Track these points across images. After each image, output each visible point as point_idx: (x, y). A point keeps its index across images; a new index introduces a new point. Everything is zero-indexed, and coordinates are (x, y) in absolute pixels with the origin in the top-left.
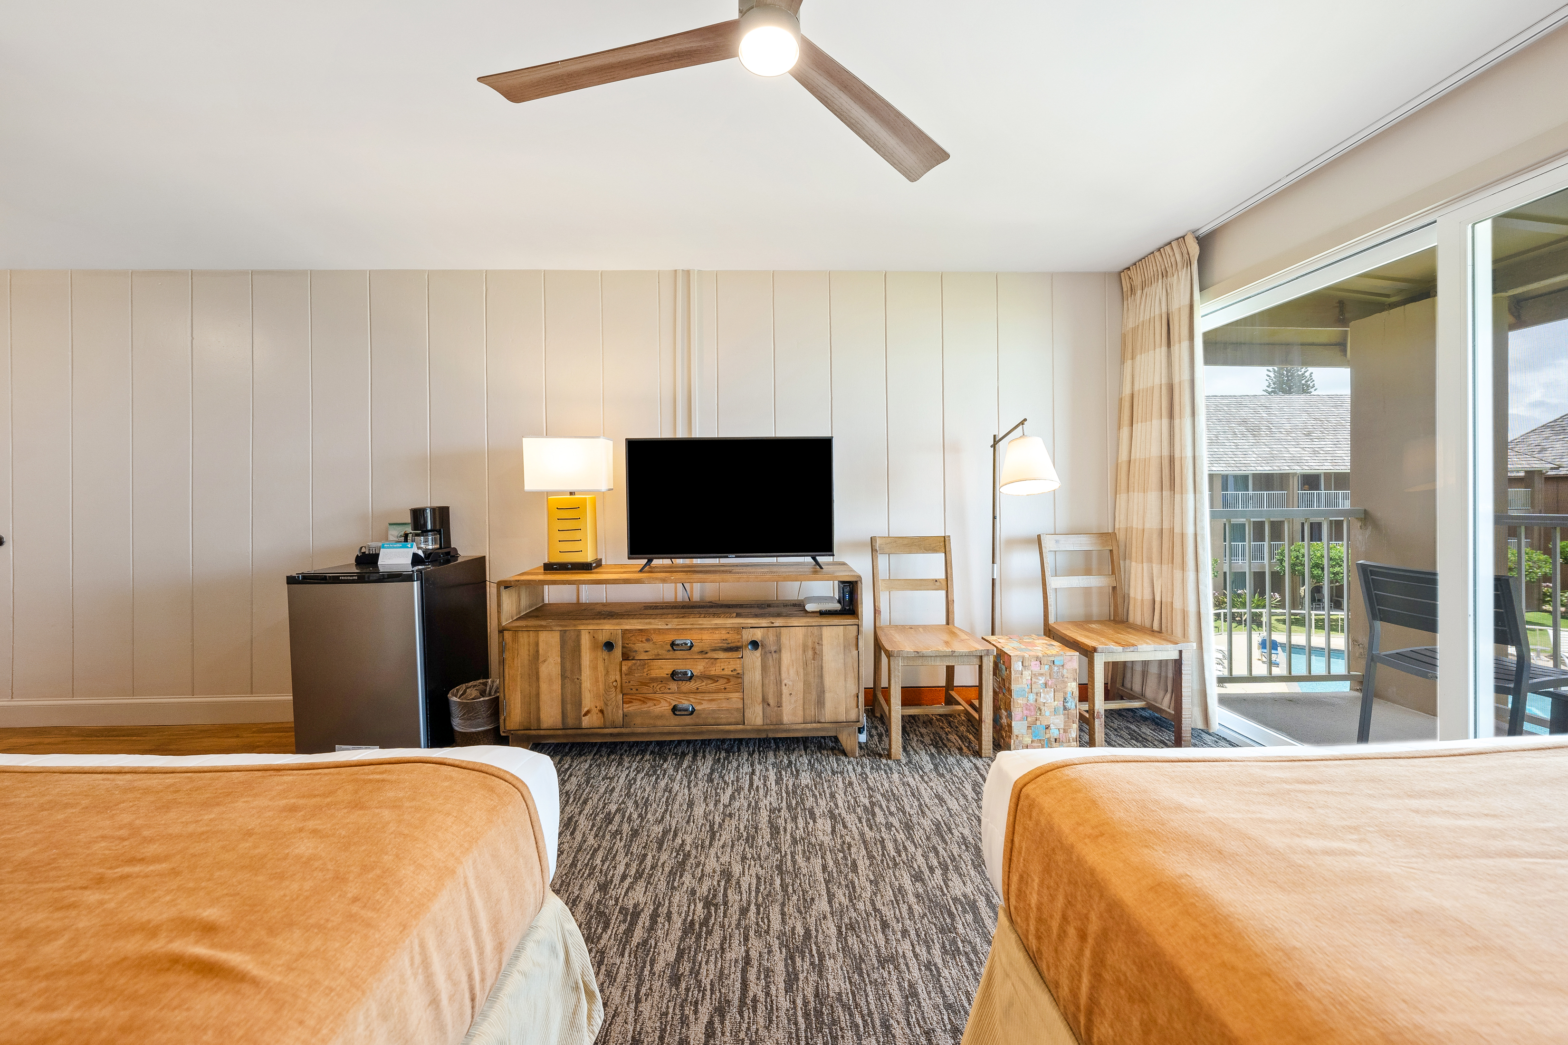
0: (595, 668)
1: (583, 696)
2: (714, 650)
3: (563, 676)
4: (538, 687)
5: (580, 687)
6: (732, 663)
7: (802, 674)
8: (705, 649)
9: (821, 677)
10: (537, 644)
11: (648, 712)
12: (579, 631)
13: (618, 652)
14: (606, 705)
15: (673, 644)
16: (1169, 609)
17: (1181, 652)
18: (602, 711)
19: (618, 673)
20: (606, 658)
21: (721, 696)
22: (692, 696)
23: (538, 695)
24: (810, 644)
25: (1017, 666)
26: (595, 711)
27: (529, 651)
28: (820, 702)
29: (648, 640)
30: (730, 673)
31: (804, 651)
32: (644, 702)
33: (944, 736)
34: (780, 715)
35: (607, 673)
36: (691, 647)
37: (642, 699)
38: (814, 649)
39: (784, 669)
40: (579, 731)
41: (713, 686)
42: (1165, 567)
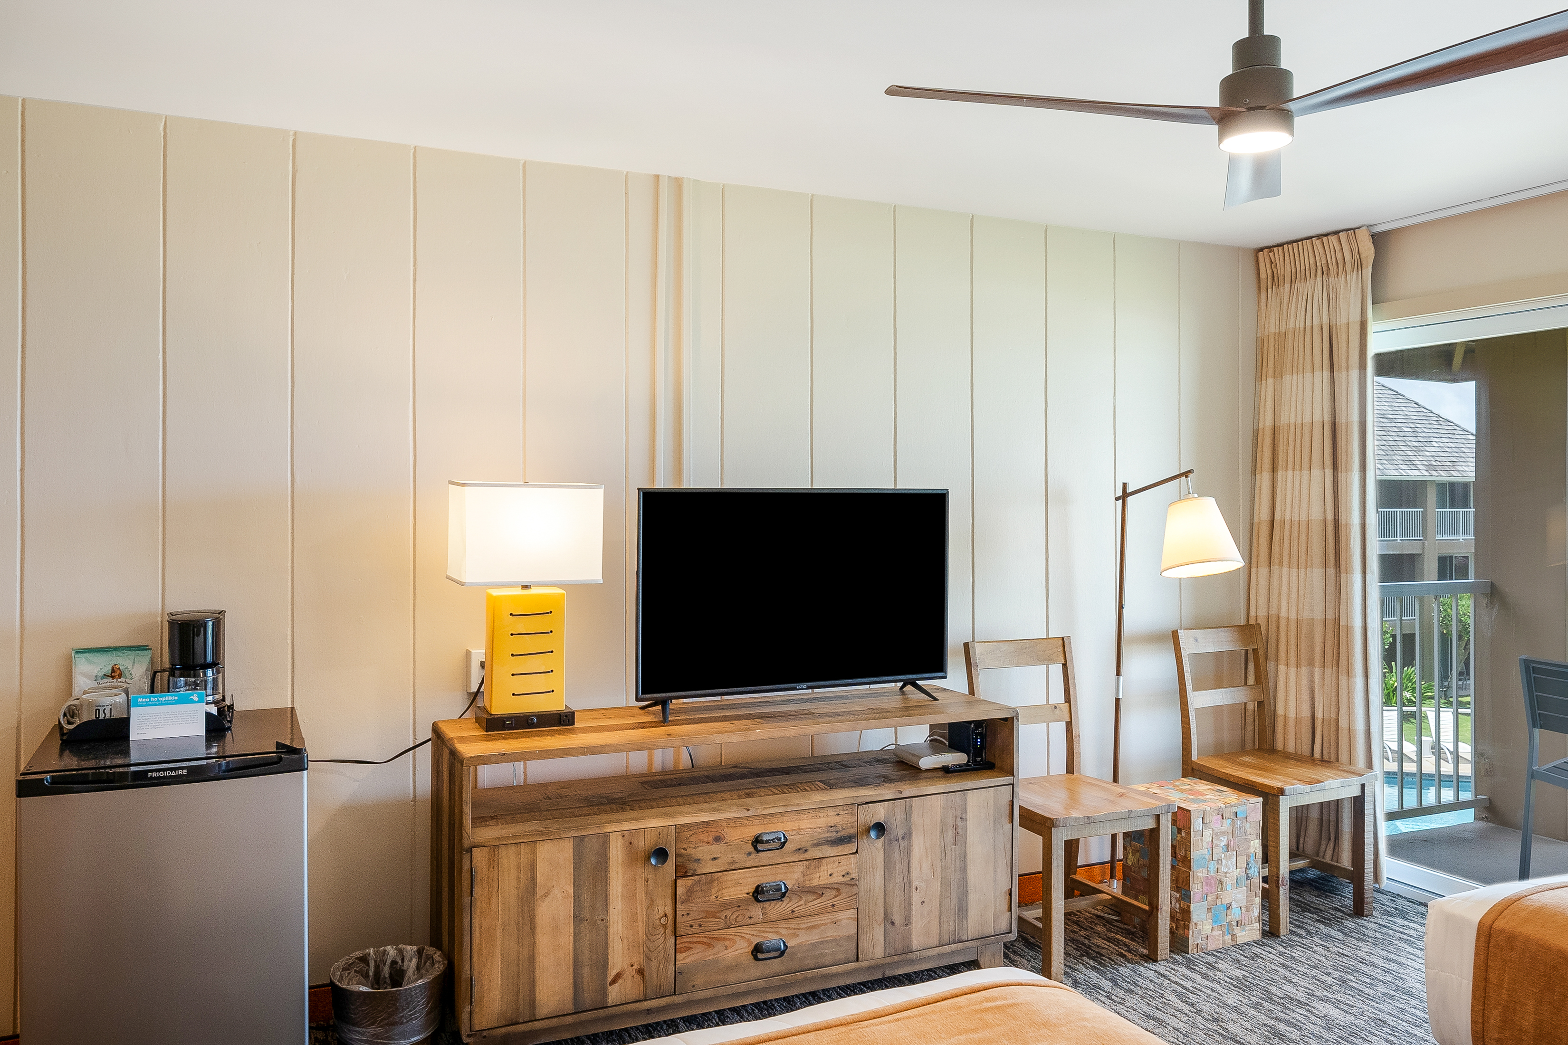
0: (630, 897)
1: (610, 949)
2: (817, 845)
3: (578, 919)
4: (533, 944)
5: (606, 935)
6: (843, 862)
7: (939, 869)
8: (803, 845)
9: (964, 870)
10: (533, 867)
11: (716, 961)
12: (606, 836)
13: (671, 863)
14: (648, 959)
15: (757, 841)
16: (1333, 728)
17: (1363, 786)
18: (641, 972)
19: (669, 902)
20: (650, 876)
21: (826, 918)
22: (783, 924)
23: (532, 959)
24: (950, 821)
25: (1196, 824)
26: (630, 973)
27: (519, 879)
28: (962, 910)
29: (718, 839)
30: (841, 879)
31: (942, 832)
32: (709, 945)
33: (1086, 942)
34: (907, 937)
35: (651, 904)
36: (783, 844)
37: (705, 940)
38: (955, 827)
39: (914, 864)
40: (602, 1013)
41: (816, 904)
42: (1328, 671)
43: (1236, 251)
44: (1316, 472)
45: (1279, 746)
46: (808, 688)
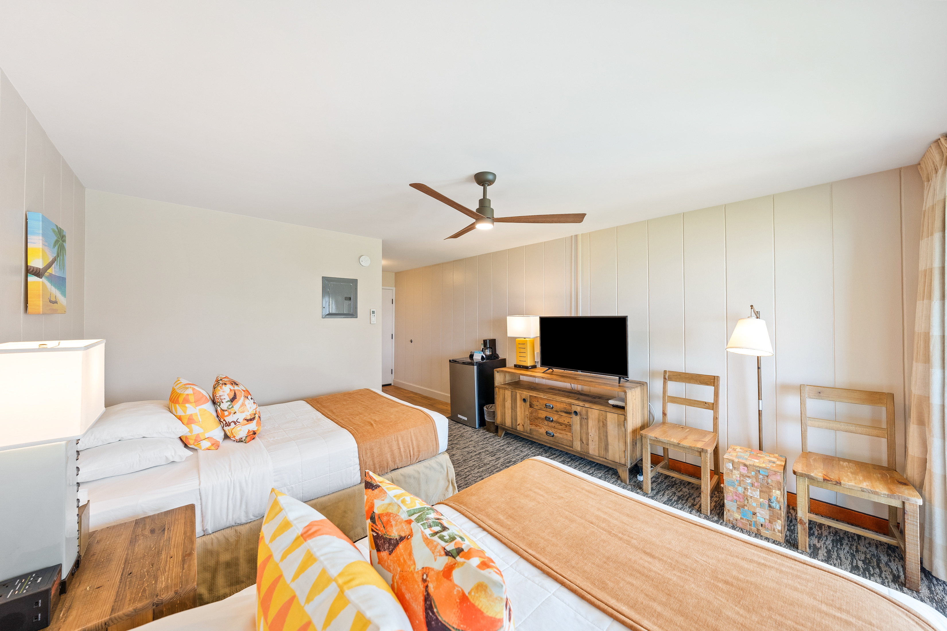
0: (521, 408)
1: (517, 418)
2: (561, 411)
3: (512, 409)
4: (505, 410)
5: (517, 414)
6: (567, 419)
7: (598, 433)
8: (557, 410)
9: (607, 436)
10: (505, 395)
11: (538, 431)
12: (516, 394)
13: (528, 403)
14: (525, 423)
15: (546, 405)
17: (904, 502)
18: (523, 425)
19: (528, 412)
20: (524, 405)
21: (564, 432)
22: (553, 429)
23: (505, 413)
24: (601, 419)
26: (521, 425)
27: (502, 396)
28: (606, 449)
29: (538, 401)
30: (567, 423)
31: (598, 422)
34: (588, 449)
35: (525, 411)
36: (553, 408)
37: (536, 425)
38: (603, 422)
39: (589, 428)
40: (516, 431)
41: (560, 427)
46: (581, 372)
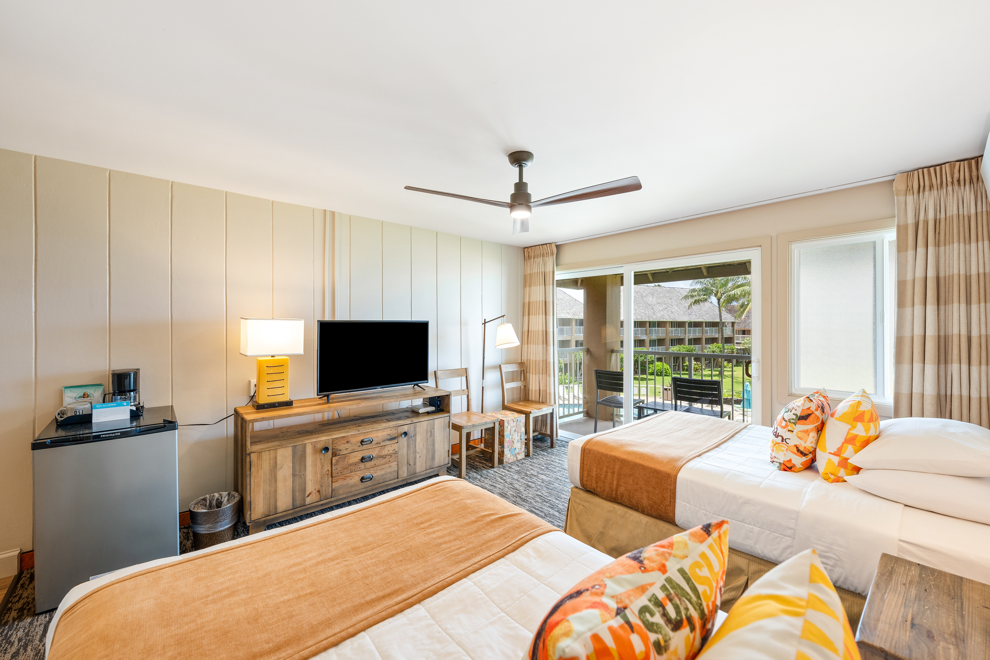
0: (314, 465)
1: (307, 485)
2: (384, 441)
3: (294, 475)
4: (276, 486)
5: (305, 480)
6: (393, 446)
7: (425, 445)
8: (379, 442)
9: (434, 445)
10: (276, 458)
11: (347, 485)
12: (305, 444)
13: (330, 452)
14: (322, 486)
15: (362, 442)
16: (545, 392)
17: (553, 409)
18: (319, 491)
19: (330, 466)
20: (322, 457)
21: (387, 465)
22: (372, 469)
23: (276, 491)
24: (429, 429)
25: (506, 424)
26: (315, 492)
27: (270, 463)
28: (433, 458)
29: (348, 442)
30: (392, 452)
31: (427, 433)
32: (345, 479)
33: (473, 464)
34: (415, 469)
35: (323, 467)
36: (372, 442)
37: (343, 477)
38: (431, 431)
39: (417, 444)
40: (304, 508)
41: (383, 461)
42: (544, 375)
43: (519, 248)
44: (541, 316)
45: (530, 399)
46: (381, 388)
